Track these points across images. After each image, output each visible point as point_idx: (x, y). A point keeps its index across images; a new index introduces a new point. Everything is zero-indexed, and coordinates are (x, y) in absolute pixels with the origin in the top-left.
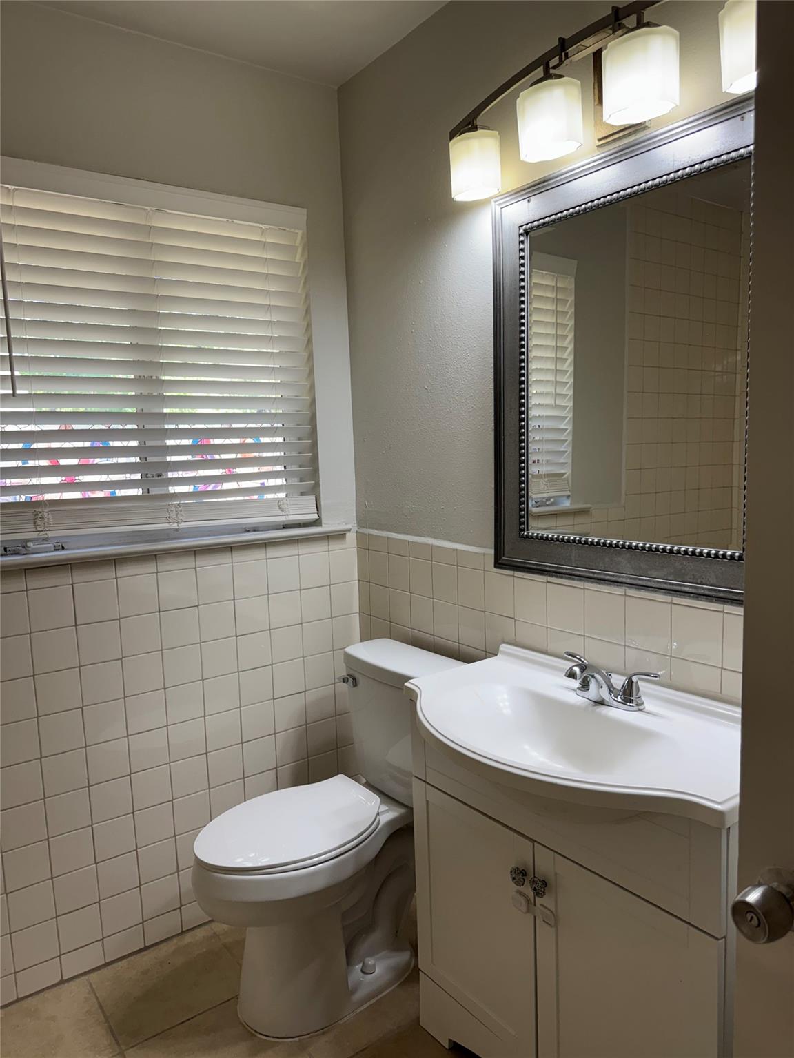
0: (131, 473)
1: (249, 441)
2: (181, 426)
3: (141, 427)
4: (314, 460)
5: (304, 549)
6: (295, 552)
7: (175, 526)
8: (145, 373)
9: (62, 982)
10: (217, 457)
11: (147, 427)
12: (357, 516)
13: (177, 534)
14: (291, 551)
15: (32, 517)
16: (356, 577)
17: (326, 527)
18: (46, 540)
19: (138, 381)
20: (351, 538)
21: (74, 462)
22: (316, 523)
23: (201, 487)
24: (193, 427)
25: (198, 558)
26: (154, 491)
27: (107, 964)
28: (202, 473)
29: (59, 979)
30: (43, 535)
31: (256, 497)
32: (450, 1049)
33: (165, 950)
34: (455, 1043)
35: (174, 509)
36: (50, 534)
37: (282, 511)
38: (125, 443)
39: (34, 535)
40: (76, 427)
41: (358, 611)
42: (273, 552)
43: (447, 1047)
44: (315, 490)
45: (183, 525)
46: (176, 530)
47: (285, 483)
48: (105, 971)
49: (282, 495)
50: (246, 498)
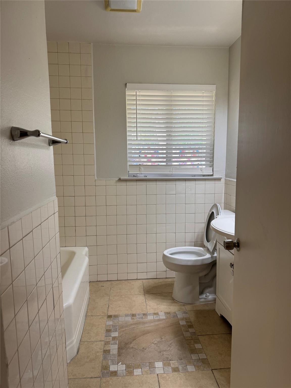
0: (163, 159)
1: (195, 151)
2: (177, 147)
3: (167, 148)
4: (213, 157)
5: (207, 182)
6: (204, 183)
7: (171, 173)
8: (169, 134)
9: (137, 279)
10: (186, 155)
11: (168, 147)
12: (225, 174)
13: (171, 175)
14: (203, 182)
15: (139, 168)
16: (224, 193)
17: (214, 177)
18: (141, 174)
19: (167, 136)
20: (223, 180)
21: (150, 156)
22: (212, 175)
23: (181, 163)
24: (180, 147)
25: (177, 182)
26: (169, 164)
27: (147, 279)
28: (181, 160)
29: (136, 278)
30: (141, 172)
31: (196, 167)
32: (220, 317)
33: (161, 280)
34: (222, 315)
35: (172, 169)
36: (142, 173)
37: (202, 171)
38: (163, 152)
39: (139, 173)
40: (151, 147)
41: (224, 202)
42: (197, 182)
43: (220, 316)
44: (212, 166)
45: (173, 173)
46: (172, 174)
47: (205, 163)
48: (146, 280)
49: (204, 167)
50: (193, 167)
